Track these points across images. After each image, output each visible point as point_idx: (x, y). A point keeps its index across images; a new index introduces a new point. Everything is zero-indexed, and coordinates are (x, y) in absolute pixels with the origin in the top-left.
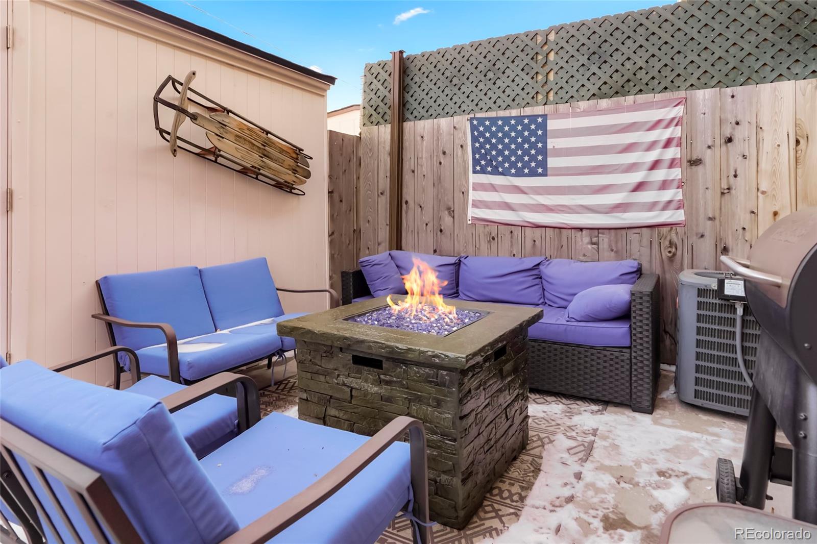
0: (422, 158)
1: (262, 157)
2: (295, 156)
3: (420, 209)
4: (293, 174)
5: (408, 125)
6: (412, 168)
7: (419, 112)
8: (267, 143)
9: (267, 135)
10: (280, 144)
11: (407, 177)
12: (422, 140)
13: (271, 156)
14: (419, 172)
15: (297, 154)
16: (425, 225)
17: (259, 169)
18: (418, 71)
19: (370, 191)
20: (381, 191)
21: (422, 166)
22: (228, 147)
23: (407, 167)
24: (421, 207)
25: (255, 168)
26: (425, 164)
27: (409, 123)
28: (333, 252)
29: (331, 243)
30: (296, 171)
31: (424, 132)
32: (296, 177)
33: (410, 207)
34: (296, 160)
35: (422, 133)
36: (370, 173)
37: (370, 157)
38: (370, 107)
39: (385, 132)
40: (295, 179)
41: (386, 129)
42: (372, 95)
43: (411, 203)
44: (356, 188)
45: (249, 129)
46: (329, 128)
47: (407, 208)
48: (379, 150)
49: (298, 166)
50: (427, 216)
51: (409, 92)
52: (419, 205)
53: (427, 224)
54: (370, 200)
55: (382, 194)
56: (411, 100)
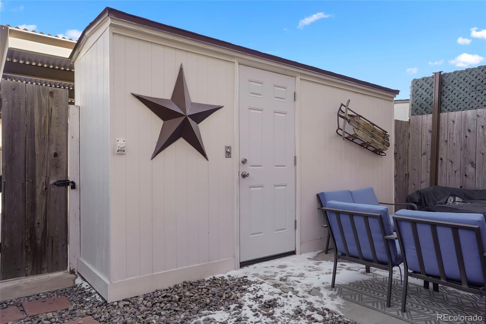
0: (453, 133)
1: (371, 137)
2: (384, 135)
3: (451, 163)
4: (383, 145)
5: (444, 115)
6: (446, 139)
7: (452, 107)
8: (374, 130)
9: (373, 126)
10: (378, 130)
11: (442, 144)
12: (454, 123)
13: (375, 137)
14: (451, 141)
15: (385, 135)
16: (454, 172)
17: (370, 143)
18: (451, 83)
19: (416, 152)
20: (424, 153)
21: (453, 138)
22: (360, 134)
23: (442, 139)
24: (451, 162)
25: (368, 142)
26: (455, 137)
27: (444, 113)
28: (396, 186)
29: (395, 181)
30: (384, 143)
31: (455, 118)
32: (384, 146)
33: (444, 162)
34: (384, 138)
35: (453, 120)
36: (416, 142)
37: (416, 133)
38: (417, 105)
39: (427, 119)
40: (383, 148)
41: (428, 117)
42: (418, 97)
43: (444, 160)
44: (407, 151)
45: (368, 124)
46: (395, 119)
47: (442, 162)
48: (423, 129)
49: (385, 141)
50: (456, 166)
51: (444, 95)
52: (450, 160)
53: (456, 172)
54: (416, 157)
55: (424, 154)
56: (446, 100)
